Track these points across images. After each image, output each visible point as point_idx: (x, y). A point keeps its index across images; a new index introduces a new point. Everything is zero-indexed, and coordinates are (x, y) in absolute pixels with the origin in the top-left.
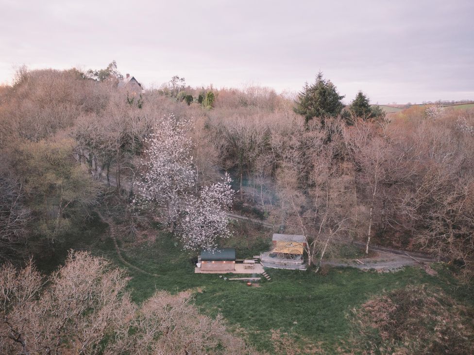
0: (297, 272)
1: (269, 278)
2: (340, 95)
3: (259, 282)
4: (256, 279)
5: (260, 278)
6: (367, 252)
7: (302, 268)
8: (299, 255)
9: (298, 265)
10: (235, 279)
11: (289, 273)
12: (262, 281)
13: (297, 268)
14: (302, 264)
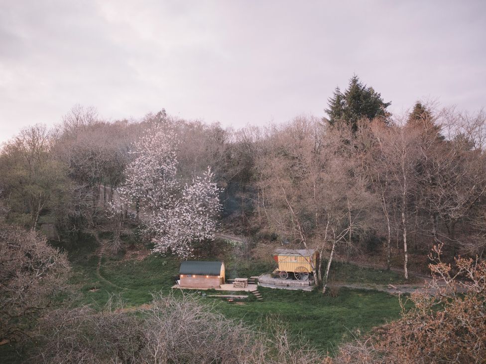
0: (300, 292)
1: (260, 298)
2: (385, 102)
3: (245, 300)
4: (242, 297)
5: (247, 296)
6: (407, 277)
7: (308, 289)
8: (305, 274)
9: (305, 286)
10: (216, 296)
11: (288, 294)
12: (249, 300)
13: (301, 288)
14: (310, 285)
